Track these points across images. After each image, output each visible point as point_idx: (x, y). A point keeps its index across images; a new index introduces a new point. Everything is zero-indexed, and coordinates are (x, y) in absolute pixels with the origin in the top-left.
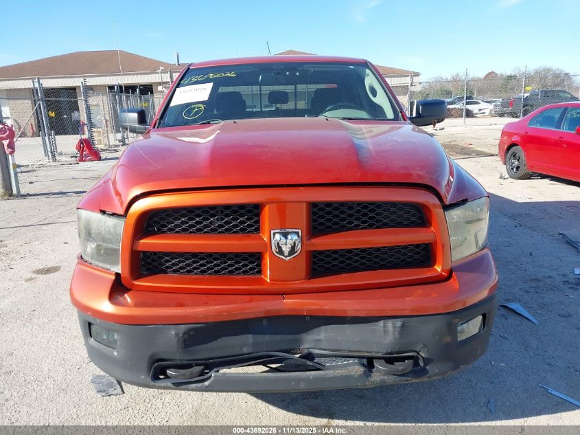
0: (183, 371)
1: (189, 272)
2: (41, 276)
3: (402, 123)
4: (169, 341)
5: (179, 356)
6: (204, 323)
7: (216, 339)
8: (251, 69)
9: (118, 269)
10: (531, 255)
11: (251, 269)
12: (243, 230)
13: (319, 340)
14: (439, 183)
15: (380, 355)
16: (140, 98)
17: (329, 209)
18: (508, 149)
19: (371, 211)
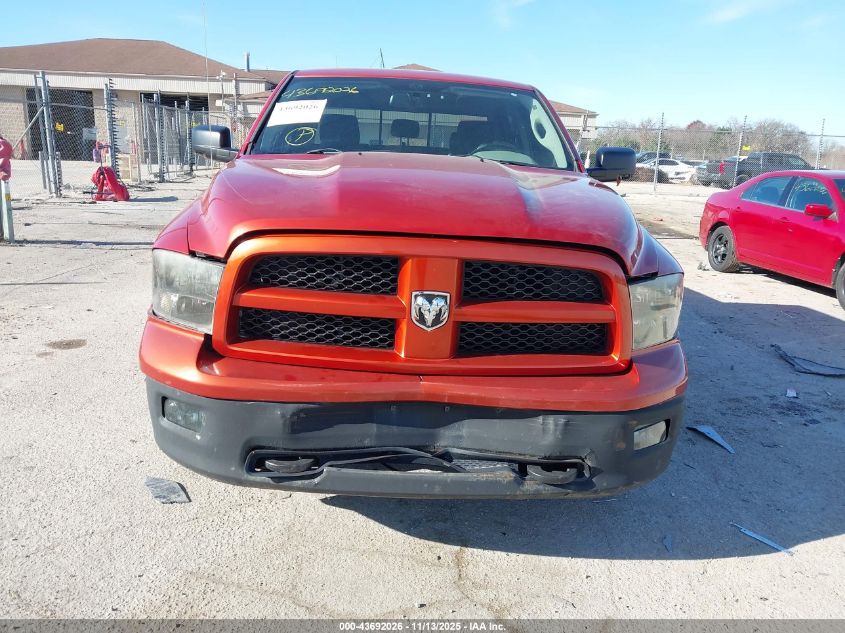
0: (287, 463)
1: (301, 339)
2: (59, 352)
3: (578, 175)
4: (271, 423)
5: (282, 444)
6: (320, 404)
7: (331, 426)
8: (379, 86)
9: (209, 329)
10: (732, 368)
11: (381, 340)
12: (375, 289)
13: (461, 437)
14: (624, 249)
15: (535, 459)
16: (190, 114)
17: (486, 271)
18: (713, 228)
19: (539, 277)
